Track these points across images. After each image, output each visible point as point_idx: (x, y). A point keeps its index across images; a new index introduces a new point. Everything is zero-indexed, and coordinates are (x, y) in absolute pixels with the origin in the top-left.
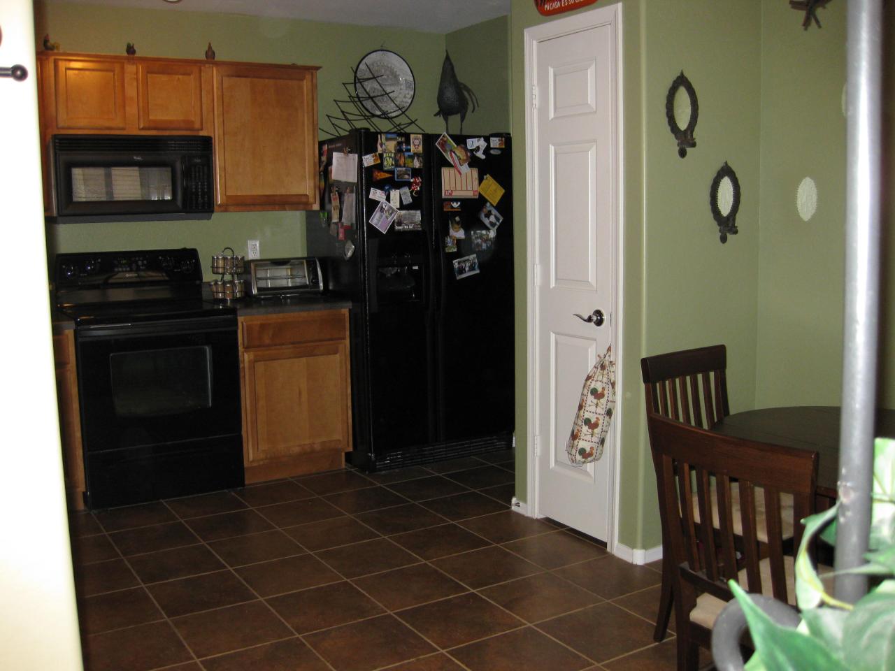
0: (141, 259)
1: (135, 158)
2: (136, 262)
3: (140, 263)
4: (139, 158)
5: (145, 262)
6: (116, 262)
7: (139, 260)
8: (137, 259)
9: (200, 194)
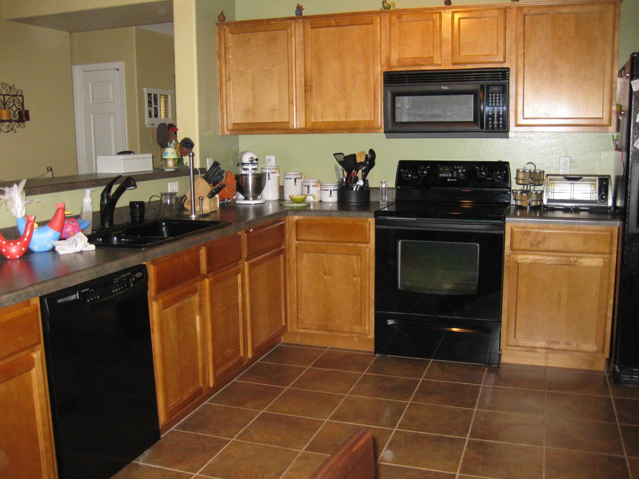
0: (461, 167)
1: (443, 87)
2: (457, 170)
3: (460, 171)
4: (446, 88)
5: (464, 170)
6: (441, 169)
7: (460, 169)
8: (458, 167)
9: (496, 116)
